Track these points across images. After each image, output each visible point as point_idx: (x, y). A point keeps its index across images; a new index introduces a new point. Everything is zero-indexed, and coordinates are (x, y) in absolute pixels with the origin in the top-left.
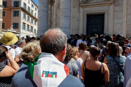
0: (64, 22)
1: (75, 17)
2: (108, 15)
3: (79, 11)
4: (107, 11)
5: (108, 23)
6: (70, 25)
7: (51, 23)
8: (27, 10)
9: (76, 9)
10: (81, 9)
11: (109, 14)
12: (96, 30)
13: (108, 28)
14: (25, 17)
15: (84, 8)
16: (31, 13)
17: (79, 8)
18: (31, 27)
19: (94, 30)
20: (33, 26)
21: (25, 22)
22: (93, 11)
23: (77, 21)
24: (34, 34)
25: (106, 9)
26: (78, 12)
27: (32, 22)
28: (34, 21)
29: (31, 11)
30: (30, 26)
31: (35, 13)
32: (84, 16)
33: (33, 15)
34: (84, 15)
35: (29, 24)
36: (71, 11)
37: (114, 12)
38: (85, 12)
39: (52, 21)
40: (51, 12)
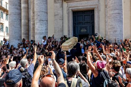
1: (58, 15)
2: (99, 11)
3: (62, 6)
4: (97, 6)
5: (99, 22)
9: (58, 5)
10: (65, 4)
13: (99, 27)
15: (69, 3)
17: (62, 2)
18: (1, 24)
19: (82, 31)
20: (3, 23)
22: (79, 7)
23: (60, 20)
25: (95, 4)
27: (2, 16)
28: (4, 15)
31: (6, 3)
32: (68, 14)
33: (3, 6)
34: (69, 12)
37: (106, 7)
38: (69, 8)
40: (28, 6)
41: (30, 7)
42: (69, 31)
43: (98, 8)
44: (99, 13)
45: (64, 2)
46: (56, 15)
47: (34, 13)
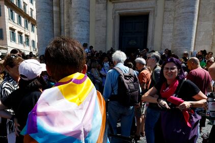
0: (78, 31)
1: (101, 20)
3: (106, 8)
4: (153, 9)
5: (153, 31)
6: (88, 34)
7: (61, 30)
8: (15, 3)
9: (101, 6)
10: (111, 6)
11: (156, 16)
12: (135, 42)
13: (153, 38)
14: (12, 18)
15: (116, 4)
16: (22, 8)
17: (107, 3)
18: (26, 35)
19: (131, 43)
20: (28, 34)
21: (14, 28)
23: (103, 27)
24: (32, 49)
25: (151, 6)
26: (105, 11)
27: (26, 26)
28: (30, 25)
29: (22, 5)
30: (23, 35)
31: (31, 9)
32: (114, 19)
33: (27, 13)
34: (115, 16)
35: (22, 31)
36: (89, 11)
37: (164, 11)
38: (116, 10)
39: (62, 25)
40: (60, 9)
41: (62, 12)
42: (114, 42)
43: (154, 11)
44: (154, 19)
45: (109, 2)
46: (97, 20)
47: (69, 17)
